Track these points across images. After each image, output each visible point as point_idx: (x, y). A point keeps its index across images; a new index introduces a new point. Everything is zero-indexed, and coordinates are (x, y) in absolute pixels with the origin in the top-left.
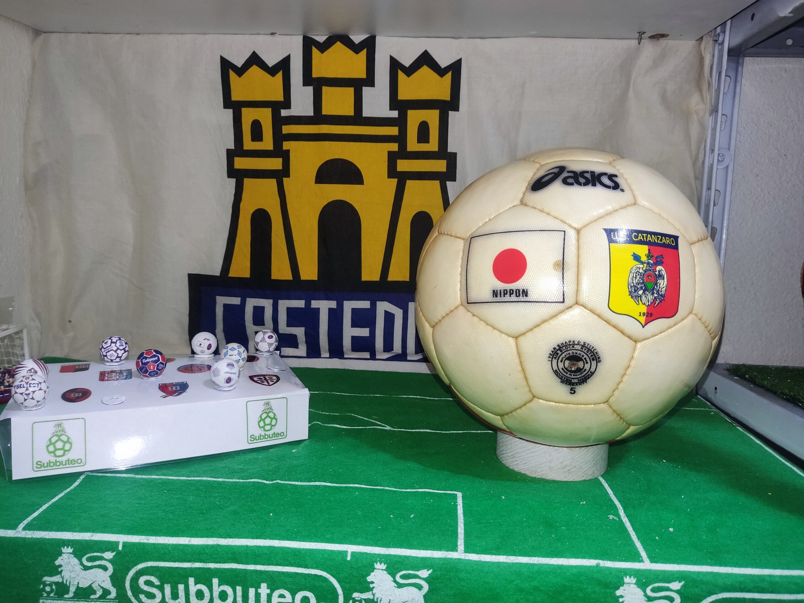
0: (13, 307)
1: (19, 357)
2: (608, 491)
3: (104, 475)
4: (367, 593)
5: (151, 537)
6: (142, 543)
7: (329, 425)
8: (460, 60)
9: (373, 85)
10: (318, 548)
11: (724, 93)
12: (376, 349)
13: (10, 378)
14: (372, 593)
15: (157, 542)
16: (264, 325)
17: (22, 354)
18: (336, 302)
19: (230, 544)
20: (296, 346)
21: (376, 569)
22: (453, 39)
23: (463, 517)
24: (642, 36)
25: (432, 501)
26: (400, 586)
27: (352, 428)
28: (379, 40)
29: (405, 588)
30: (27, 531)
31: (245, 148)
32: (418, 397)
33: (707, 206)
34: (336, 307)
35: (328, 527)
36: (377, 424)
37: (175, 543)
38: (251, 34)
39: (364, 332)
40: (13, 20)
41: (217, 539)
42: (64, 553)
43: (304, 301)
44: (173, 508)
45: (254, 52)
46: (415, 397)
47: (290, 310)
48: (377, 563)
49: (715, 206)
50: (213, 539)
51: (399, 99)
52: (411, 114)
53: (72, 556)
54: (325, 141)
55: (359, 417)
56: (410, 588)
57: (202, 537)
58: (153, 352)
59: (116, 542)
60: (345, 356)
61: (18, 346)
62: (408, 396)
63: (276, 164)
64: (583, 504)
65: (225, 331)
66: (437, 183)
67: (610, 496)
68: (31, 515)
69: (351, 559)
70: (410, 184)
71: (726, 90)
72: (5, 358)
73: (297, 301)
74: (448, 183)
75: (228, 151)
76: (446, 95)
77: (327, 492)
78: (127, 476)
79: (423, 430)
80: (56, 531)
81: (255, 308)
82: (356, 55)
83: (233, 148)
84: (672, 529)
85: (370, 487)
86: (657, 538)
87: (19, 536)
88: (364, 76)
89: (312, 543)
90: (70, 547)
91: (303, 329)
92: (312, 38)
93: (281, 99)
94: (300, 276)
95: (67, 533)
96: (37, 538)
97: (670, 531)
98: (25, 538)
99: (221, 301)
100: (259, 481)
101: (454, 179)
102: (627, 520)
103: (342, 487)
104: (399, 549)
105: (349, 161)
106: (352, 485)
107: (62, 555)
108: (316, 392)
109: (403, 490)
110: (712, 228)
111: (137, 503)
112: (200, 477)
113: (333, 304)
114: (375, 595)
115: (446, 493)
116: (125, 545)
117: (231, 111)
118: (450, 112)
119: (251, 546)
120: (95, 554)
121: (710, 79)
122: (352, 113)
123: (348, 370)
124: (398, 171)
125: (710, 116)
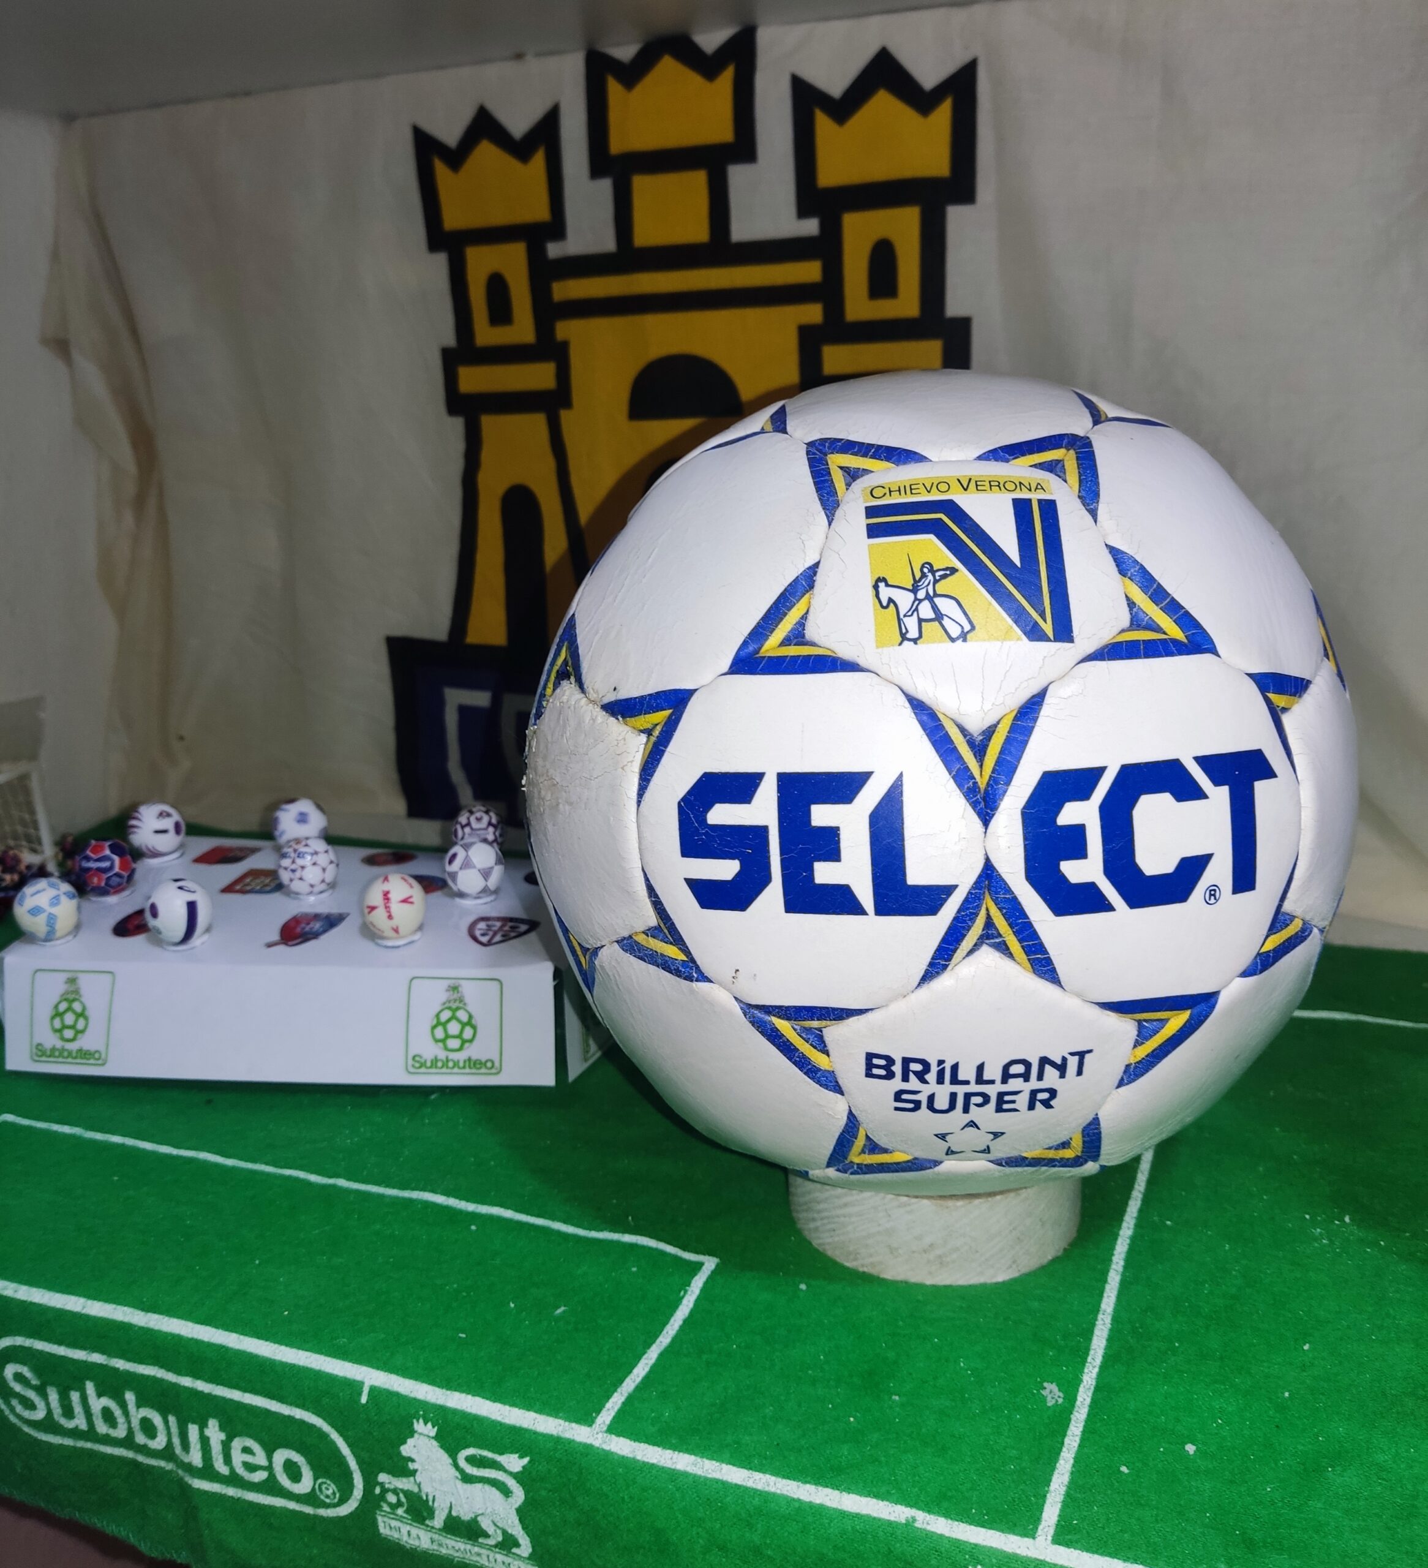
4: (404, 1480)
8: (974, 63)
9: (753, 159)
10: (309, 1366)
14: (415, 1480)
19: (151, 1325)
21: (416, 1432)
23: (676, 1331)
25: (632, 1272)
26: (467, 1479)
28: (765, 37)
29: (477, 1485)
31: (480, 342)
35: (359, 1315)
38: (472, 63)
41: (132, 1310)
48: (418, 1421)
50: (126, 1308)
51: (818, 185)
52: (853, 224)
56: (487, 1487)
63: (542, 377)
67: (1100, 1316)
69: (367, 1402)
76: (938, 164)
78: (69, 1132)
82: (709, 83)
83: (455, 344)
84: (1194, 1448)
86: (1124, 1469)
88: (727, 136)
89: (301, 1352)
92: (607, 54)
93: (545, 215)
100: (301, 1175)
102: (1088, 1400)
104: (470, 1397)
105: (704, 361)
109: (591, 1234)
114: (422, 1486)
115: (682, 1257)
117: (444, 257)
118: (949, 208)
119: (187, 1338)
122: (705, 237)
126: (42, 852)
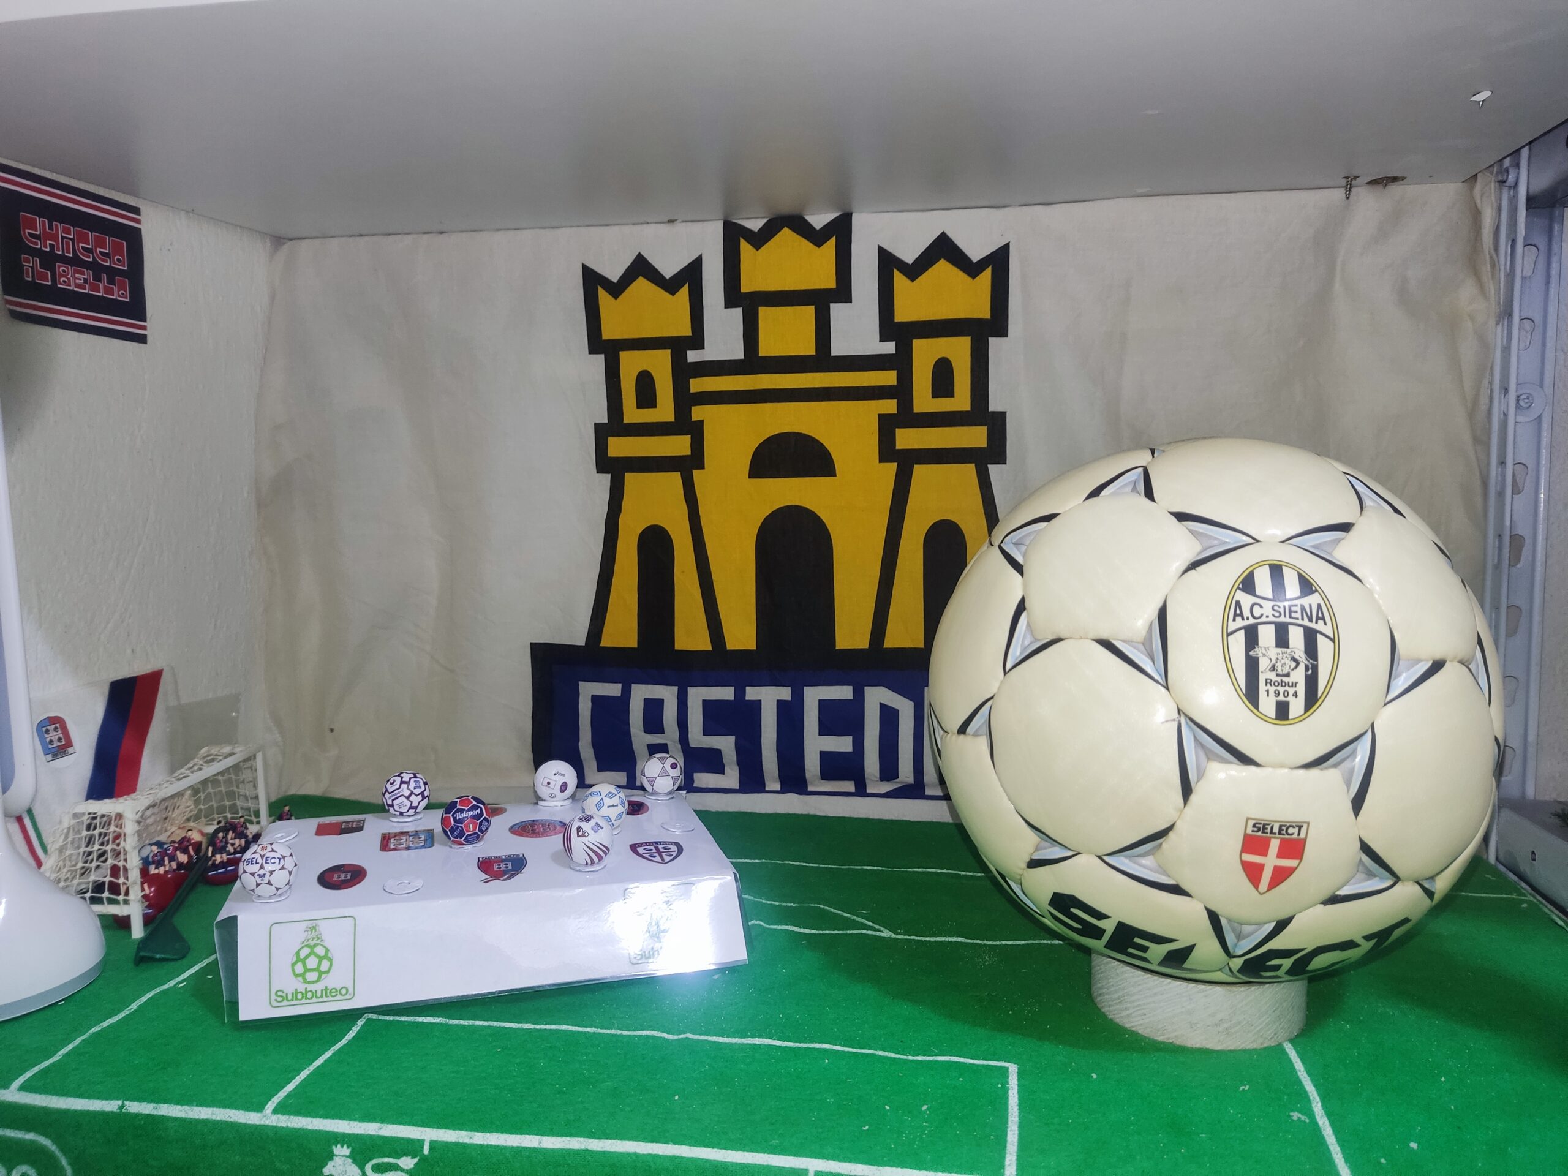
0: (237, 711)
1: (250, 800)
2: (1295, 1065)
3: (397, 1018)
5: (476, 1133)
6: (462, 1143)
7: (779, 927)
8: (1008, 245)
9: (848, 299)
10: (758, 1163)
11: (1523, 278)
12: (866, 776)
13: (235, 838)
15: (486, 1143)
16: (664, 733)
17: (254, 796)
18: (790, 688)
19: (608, 1149)
20: (719, 769)
22: (995, 209)
23: (1017, 1112)
24: (1353, 182)
25: (961, 1079)
27: (821, 932)
28: (857, 220)
30: (279, 1116)
31: (626, 421)
32: (944, 871)
33: (1501, 494)
34: (790, 699)
35: (773, 1124)
36: (865, 924)
37: (515, 1145)
38: (634, 224)
39: (843, 744)
40: (241, 227)
41: (586, 1140)
42: (337, 1156)
43: (733, 688)
44: (512, 1081)
45: (640, 254)
46: (939, 871)
47: (708, 706)
49: (1519, 493)
50: (579, 1139)
51: (896, 320)
52: (920, 347)
53: (350, 1161)
54: (766, 402)
55: (833, 910)
57: (560, 1136)
58: (472, 800)
59: (418, 1140)
60: (810, 788)
61: (249, 782)
62: (924, 870)
63: (679, 446)
64: (1243, 1089)
65: (595, 744)
66: (971, 467)
67: (1299, 1074)
68: (284, 1087)
70: (920, 471)
71: (1528, 272)
72: (227, 803)
73: (720, 688)
74: (993, 469)
75: (598, 427)
76: (982, 310)
77: (773, 1058)
78: (434, 1021)
79: (950, 939)
80: (323, 1118)
81: (648, 702)
82: (817, 248)
83: (606, 421)
84: (1416, 1145)
85: (850, 1050)
86: (1383, 1161)
87: (267, 1122)
88: (832, 284)
89: (746, 1153)
90: (345, 1146)
91: (731, 739)
92: (740, 225)
93: (686, 331)
94: (725, 643)
95: (340, 1122)
96: (295, 1129)
97: (1413, 1148)
98: (276, 1127)
99: (588, 690)
100: (656, 1033)
101: (1001, 459)
102: (1327, 1122)
103: (799, 1048)
104: (899, 1169)
105: (809, 436)
106: (817, 1046)
107: (332, 1159)
108: (757, 861)
109: (911, 1058)
110: (1511, 536)
111: (453, 1072)
112: (555, 1024)
113: (785, 693)
115: (988, 1065)
116: (434, 1145)
117: (600, 359)
118: (990, 339)
119: (644, 1155)
120: (386, 1160)
121: (1495, 256)
122: (812, 352)
123: (815, 816)
124: (898, 450)
125: (1497, 324)
126: (258, 823)
